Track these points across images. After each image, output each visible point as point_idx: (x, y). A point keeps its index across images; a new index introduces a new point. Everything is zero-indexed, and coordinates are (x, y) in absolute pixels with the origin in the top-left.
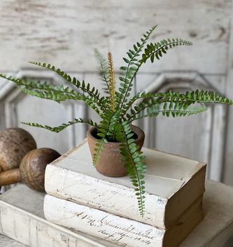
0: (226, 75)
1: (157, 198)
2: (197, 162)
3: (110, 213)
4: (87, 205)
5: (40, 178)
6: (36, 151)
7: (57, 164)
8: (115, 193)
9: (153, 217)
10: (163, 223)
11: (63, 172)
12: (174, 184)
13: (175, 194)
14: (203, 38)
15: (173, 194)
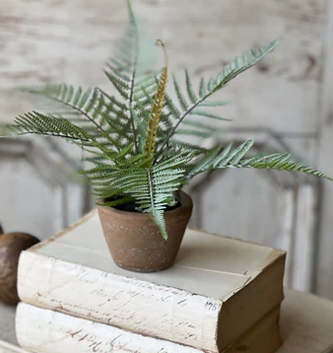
0: (316, 136)
1: (205, 300)
2: (271, 249)
3: (127, 330)
4: (89, 317)
5: (9, 279)
6: (3, 237)
7: (40, 250)
8: (134, 294)
9: (198, 332)
10: (215, 342)
11: (48, 264)
12: (232, 281)
13: (235, 294)
14: (279, 73)
15: (232, 294)
